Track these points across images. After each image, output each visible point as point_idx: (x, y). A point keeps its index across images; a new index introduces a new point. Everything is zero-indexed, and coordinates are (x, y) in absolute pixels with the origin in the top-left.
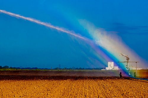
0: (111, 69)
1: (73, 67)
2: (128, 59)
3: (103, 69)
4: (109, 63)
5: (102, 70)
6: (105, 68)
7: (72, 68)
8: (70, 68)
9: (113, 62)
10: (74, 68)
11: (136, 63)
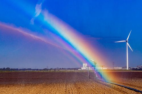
0: (85, 68)
3: (79, 68)
4: (84, 64)
5: (79, 69)
6: (81, 68)
7: (56, 68)
9: (87, 64)
11: (102, 66)
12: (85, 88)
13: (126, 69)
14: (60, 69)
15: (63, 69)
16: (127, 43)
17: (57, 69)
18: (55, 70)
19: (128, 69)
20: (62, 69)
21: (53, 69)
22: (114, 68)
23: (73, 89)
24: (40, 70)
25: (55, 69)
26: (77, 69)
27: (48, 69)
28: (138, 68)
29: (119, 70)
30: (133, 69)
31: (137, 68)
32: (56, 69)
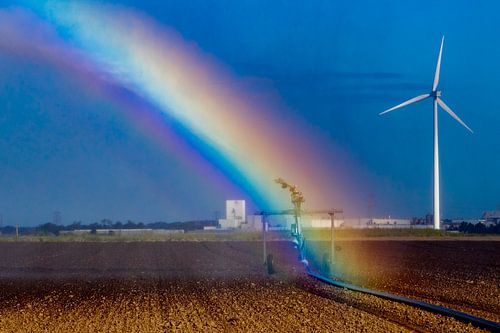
0: (236, 224)
1: (104, 221)
2: (298, 201)
3: (208, 223)
4: (230, 204)
5: (205, 228)
6: (215, 223)
7: (99, 223)
8: (93, 222)
9: (243, 202)
10: (109, 222)
11: (331, 214)
12: (258, 319)
13: (432, 227)
14: (118, 226)
15: (130, 225)
16: (439, 101)
17: (105, 227)
18: (94, 232)
19: (437, 226)
20: (126, 227)
21: (85, 227)
22: (375, 220)
23: (200, 326)
24: (24, 231)
25: (94, 228)
26: (199, 226)
27: (62, 228)
28: (488, 224)
29: (400, 230)
30: (465, 228)
31: (482, 222)
32: (100, 227)
